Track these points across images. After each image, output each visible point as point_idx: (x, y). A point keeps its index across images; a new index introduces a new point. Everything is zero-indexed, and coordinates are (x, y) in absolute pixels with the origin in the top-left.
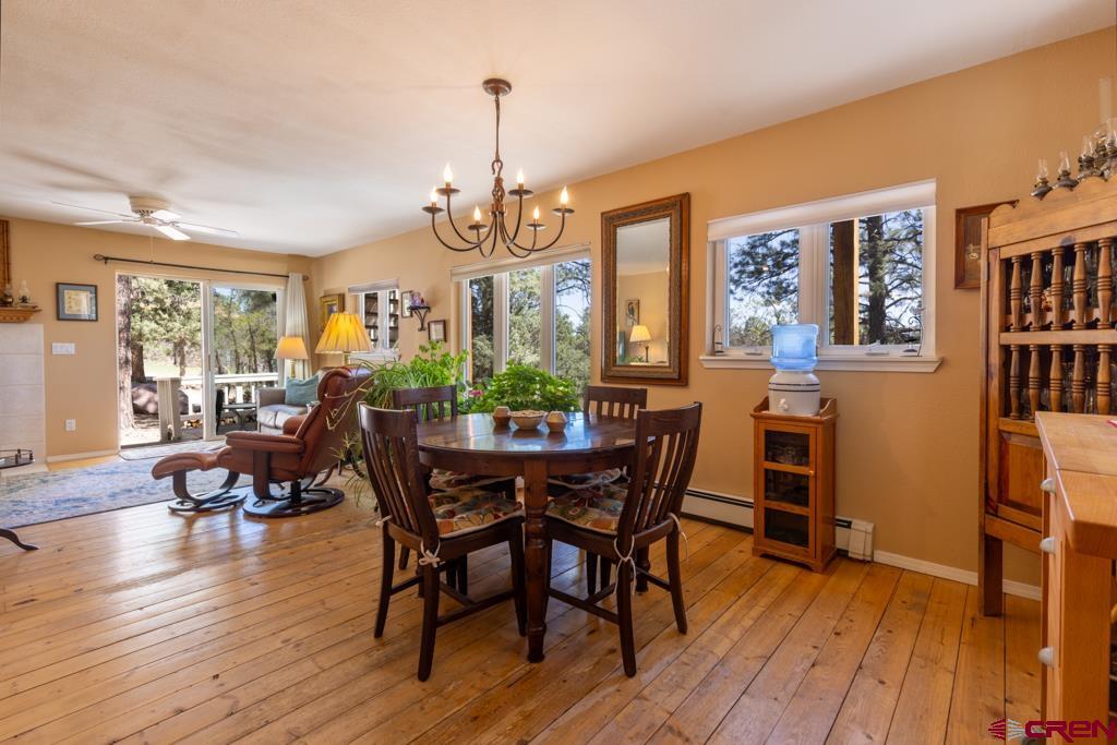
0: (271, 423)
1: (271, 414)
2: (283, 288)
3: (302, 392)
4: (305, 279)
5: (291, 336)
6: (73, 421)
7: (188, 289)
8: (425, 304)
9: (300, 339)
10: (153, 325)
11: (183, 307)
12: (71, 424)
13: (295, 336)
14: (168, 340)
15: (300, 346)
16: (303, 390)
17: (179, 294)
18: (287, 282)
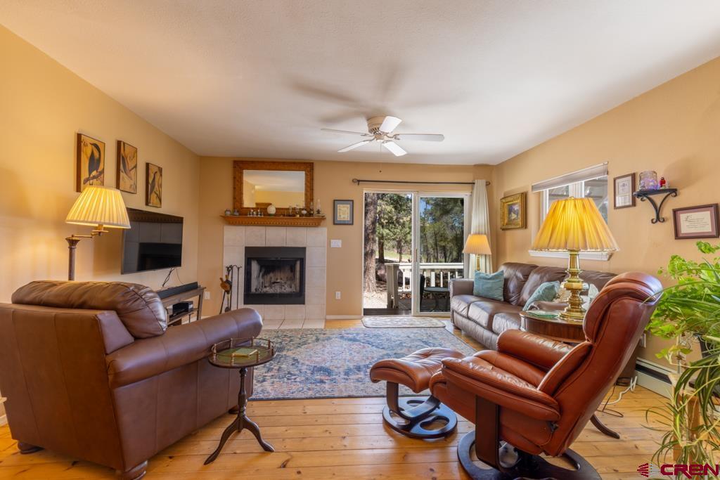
0: (464, 313)
1: (463, 305)
2: (469, 194)
3: (489, 285)
4: (488, 184)
5: (476, 234)
6: (339, 293)
7: (404, 210)
8: (666, 186)
9: (485, 236)
10: (387, 231)
11: (401, 221)
12: (338, 295)
13: (479, 234)
14: (394, 239)
15: (483, 243)
16: (489, 284)
17: (399, 213)
18: (473, 189)
